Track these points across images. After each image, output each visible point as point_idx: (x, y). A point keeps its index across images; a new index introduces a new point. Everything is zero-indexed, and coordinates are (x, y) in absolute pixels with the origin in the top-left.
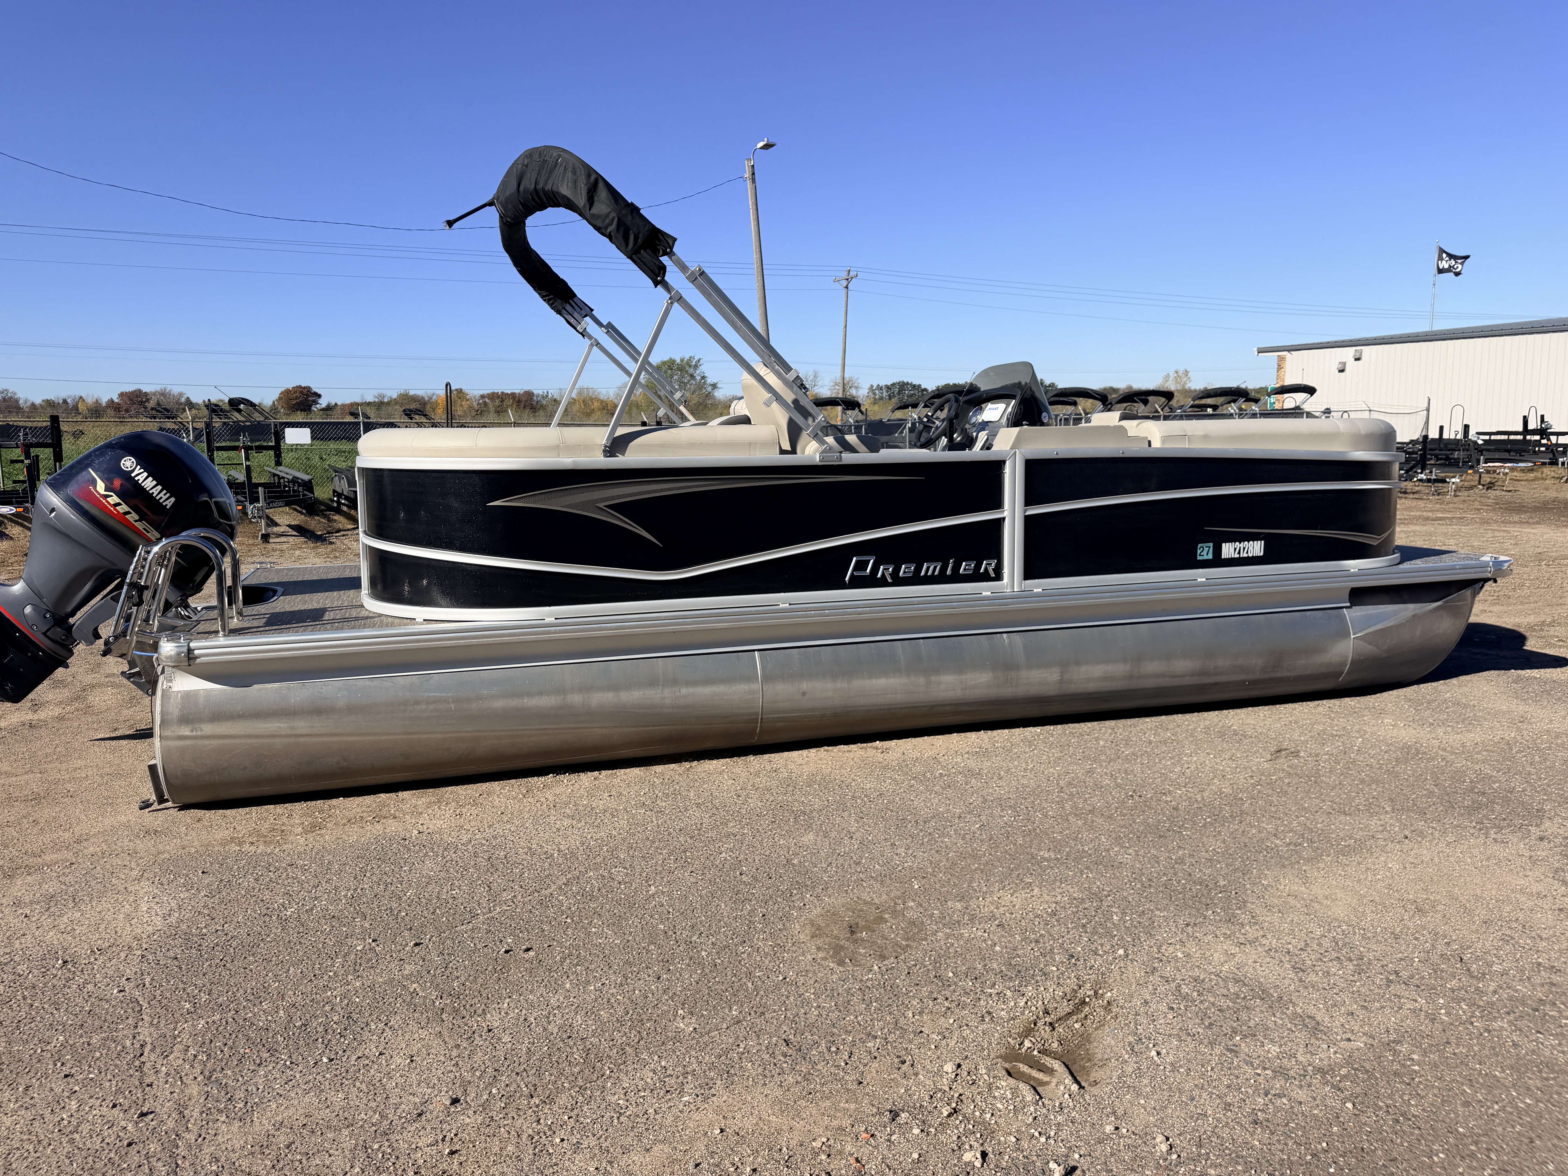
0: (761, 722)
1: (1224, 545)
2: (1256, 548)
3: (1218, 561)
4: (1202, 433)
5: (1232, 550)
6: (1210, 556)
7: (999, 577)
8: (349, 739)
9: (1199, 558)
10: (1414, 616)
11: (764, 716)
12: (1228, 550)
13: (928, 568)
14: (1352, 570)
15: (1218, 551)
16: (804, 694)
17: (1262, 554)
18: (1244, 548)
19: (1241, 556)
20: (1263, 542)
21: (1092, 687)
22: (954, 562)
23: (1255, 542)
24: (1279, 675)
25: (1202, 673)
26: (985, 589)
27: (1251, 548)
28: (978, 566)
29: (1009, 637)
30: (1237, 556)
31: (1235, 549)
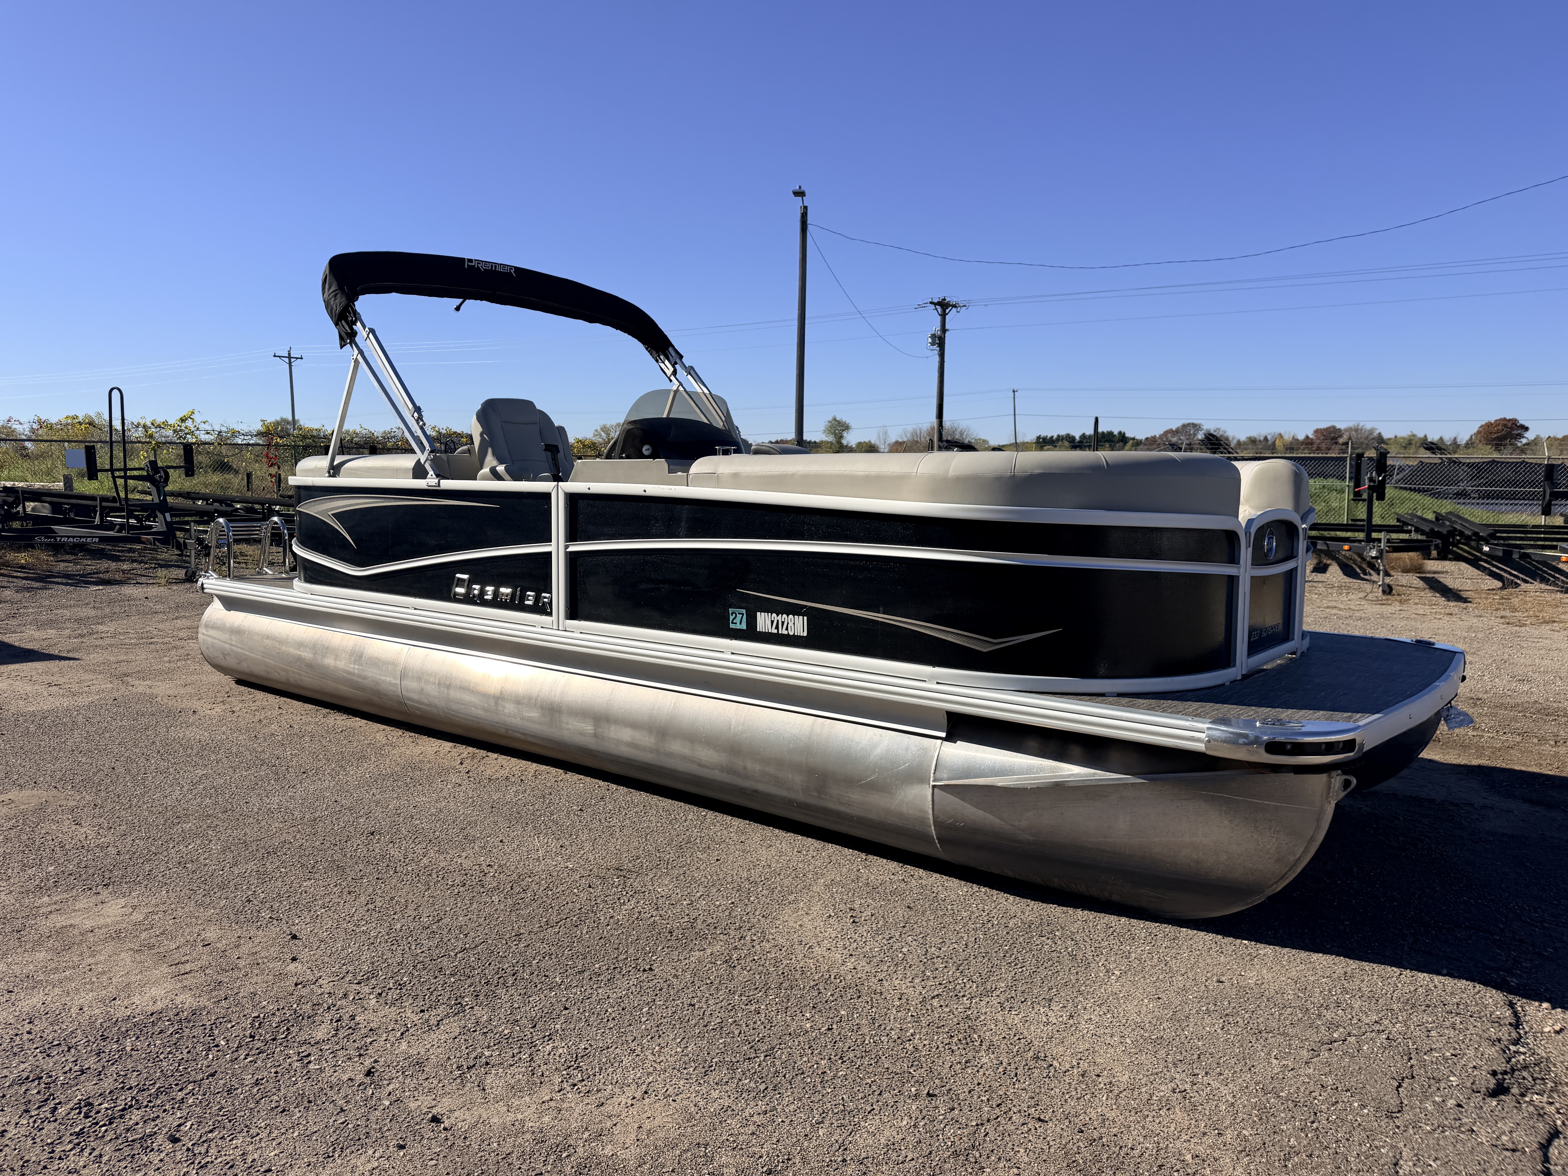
0: (405, 706)
1: (758, 613)
2: (798, 625)
3: (751, 634)
4: (731, 472)
5: (769, 623)
6: (744, 626)
7: (550, 612)
9: (732, 626)
11: (405, 701)
12: (763, 622)
15: (752, 621)
17: (805, 634)
18: (783, 623)
19: (780, 632)
20: (805, 618)
21: (625, 751)
22: (522, 591)
23: (796, 617)
24: (831, 805)
25: (731, 771)
26: (538, 622)
27: (791, 624)
28: (537, 599)
29: (553, 675)
30: (777, 631)
31: (772, 622)
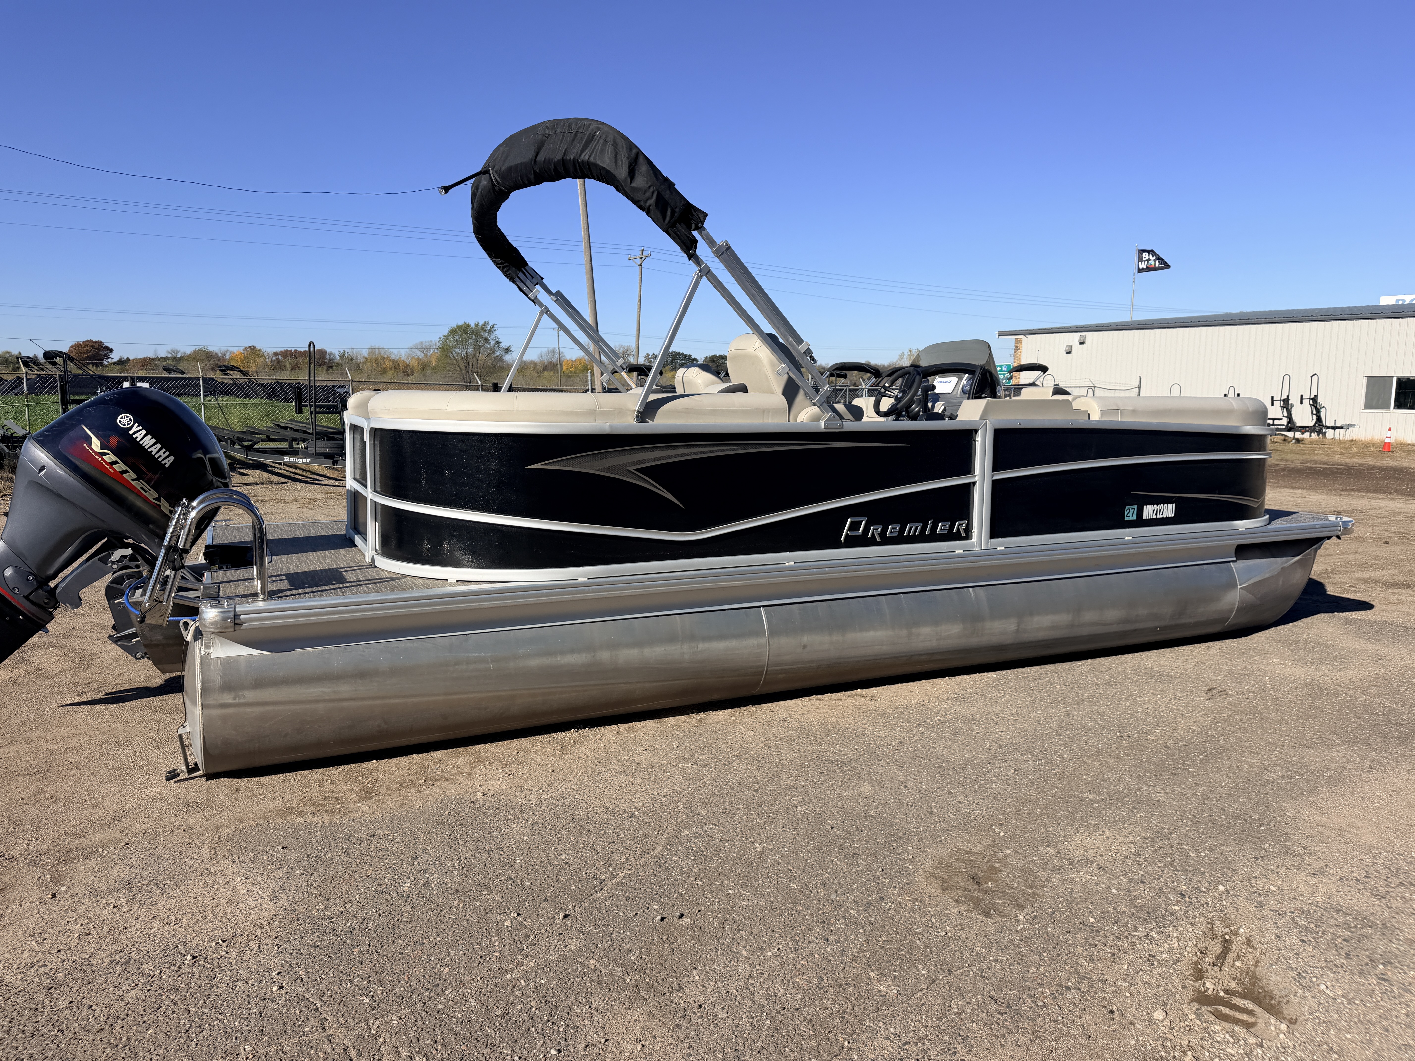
0: (766, 674)
1: (1145, 507)
2: (1169, 510)
3: (1140, 522)
4: (1131, 408)
5: (1151, 512)
6: (1135, 518)
7: (968, 537)
8: (393, 701)
9: (1126, 519)
10: (1282, 568)
11: (769, 669)
12: (1149, 512)
13: (911, 528)
14: (1240, 530)
16: (805, 647)
17: (1173, 515)
18: (1160, 510)
19: (1158, 517)
20: (1175, 505)
21: (1041, 635)
22: (932, 523)
23: (1169, 505)
24: (1183, 621)
25: (1126, 621)
26: (957, 547)
27: (1165, 510)
28: (952, 527)
29: (974, 591)
30: (1155, 517)
31: (1154, 511)
